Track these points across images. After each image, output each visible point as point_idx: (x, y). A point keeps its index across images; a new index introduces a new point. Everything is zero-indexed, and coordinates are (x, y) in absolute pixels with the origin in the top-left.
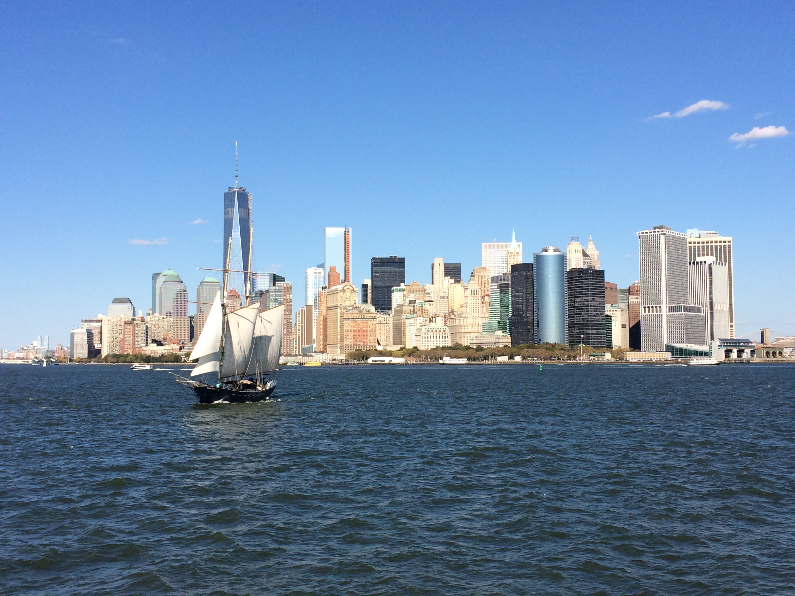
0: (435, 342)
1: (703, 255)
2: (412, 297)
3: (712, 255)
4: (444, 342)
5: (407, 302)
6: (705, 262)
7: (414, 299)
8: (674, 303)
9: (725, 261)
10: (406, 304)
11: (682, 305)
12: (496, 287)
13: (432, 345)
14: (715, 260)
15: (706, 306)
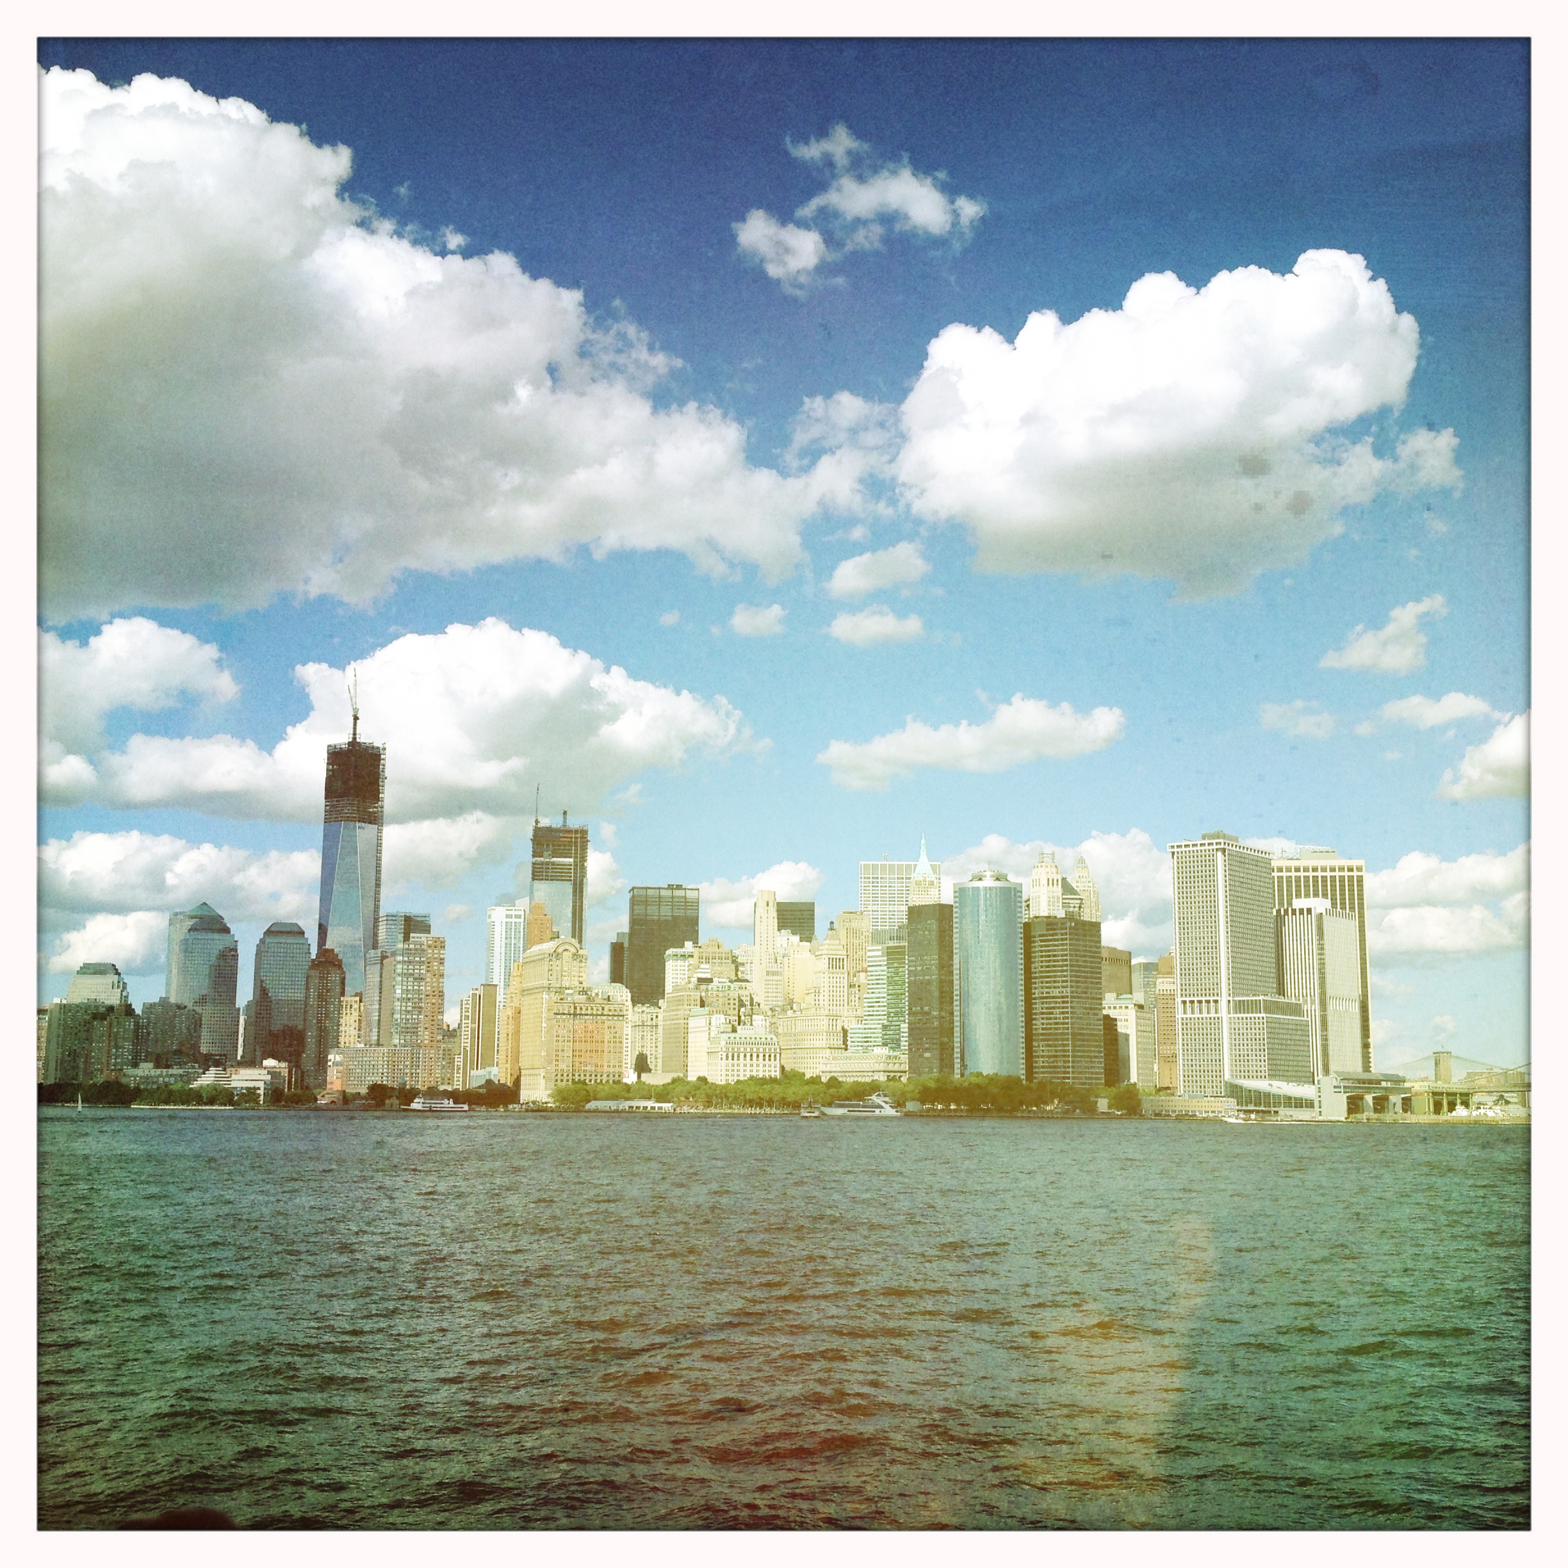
0: (748, 1068)
1: (1307, 895)
2: (705, 971)
3: (1325, 895)
4: (767, 1068)
5: (694, 980)
6: (1309, 911)
7: (708, 976)
8: (1243, 995)
9: (1352, 908)
10: (691, 986)
11: (1261, 998)
12: (880, 953)
13: (742, 1073)
14: (1329, 906)
15: (1313, 1002)
